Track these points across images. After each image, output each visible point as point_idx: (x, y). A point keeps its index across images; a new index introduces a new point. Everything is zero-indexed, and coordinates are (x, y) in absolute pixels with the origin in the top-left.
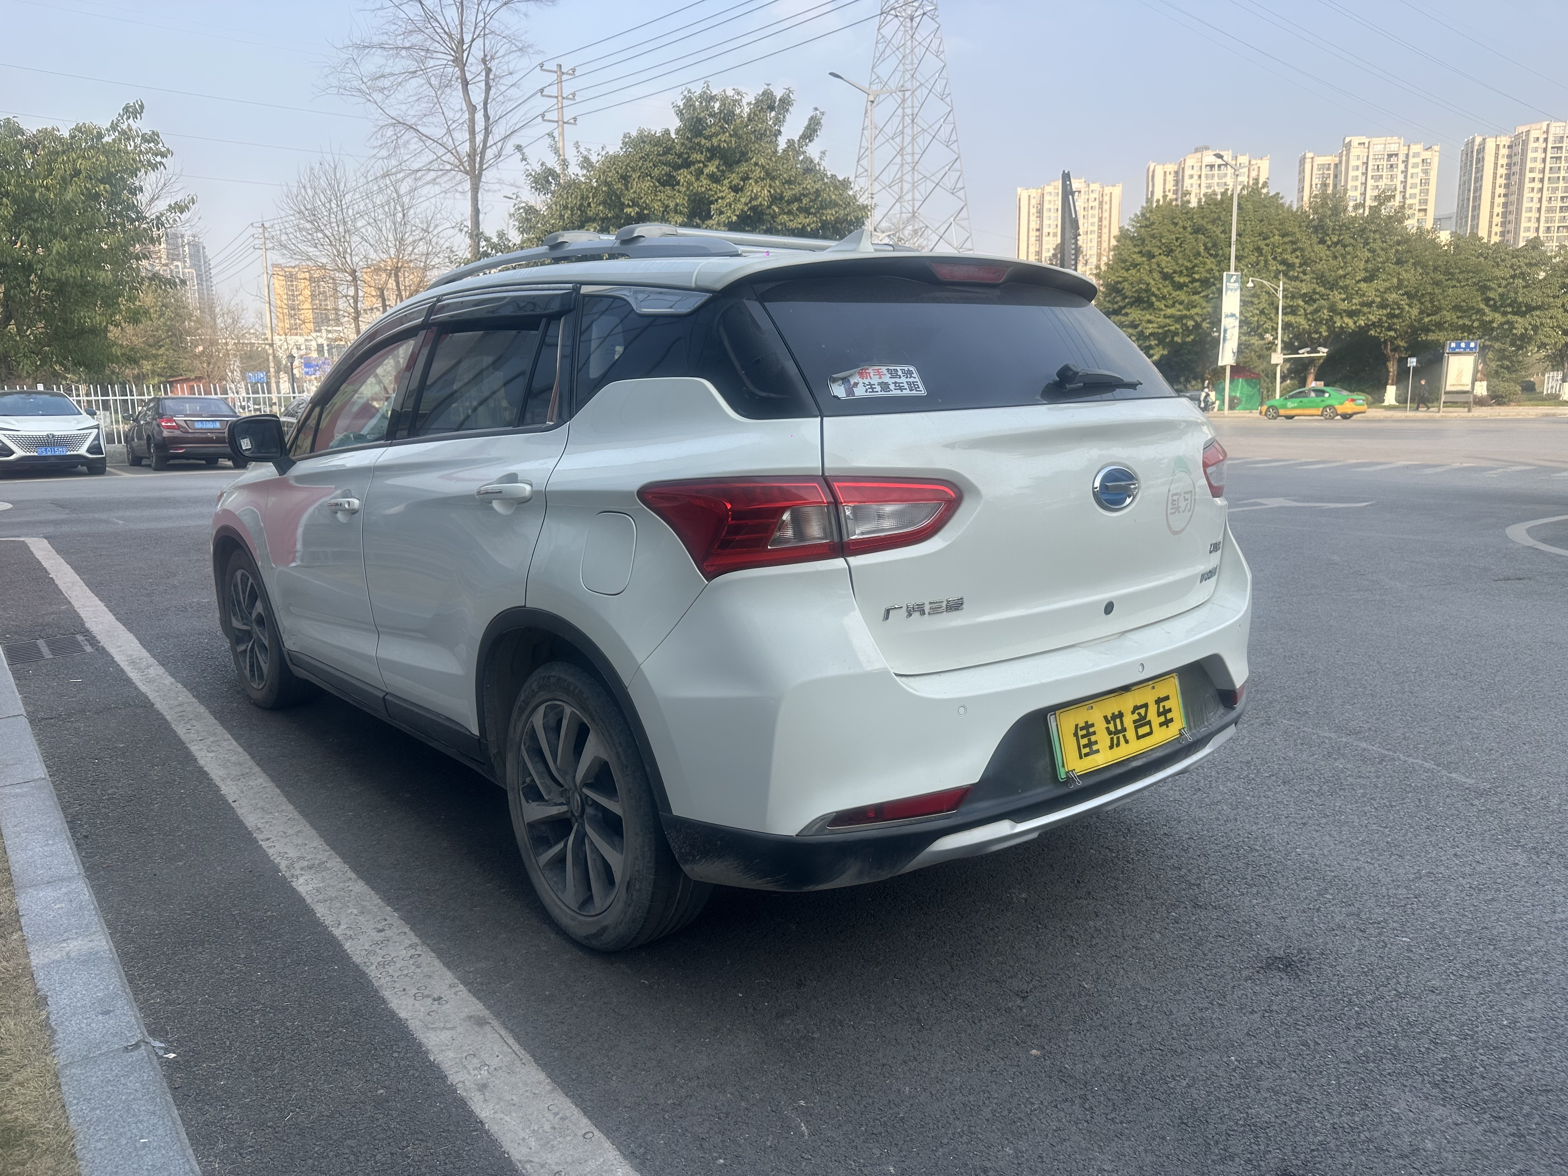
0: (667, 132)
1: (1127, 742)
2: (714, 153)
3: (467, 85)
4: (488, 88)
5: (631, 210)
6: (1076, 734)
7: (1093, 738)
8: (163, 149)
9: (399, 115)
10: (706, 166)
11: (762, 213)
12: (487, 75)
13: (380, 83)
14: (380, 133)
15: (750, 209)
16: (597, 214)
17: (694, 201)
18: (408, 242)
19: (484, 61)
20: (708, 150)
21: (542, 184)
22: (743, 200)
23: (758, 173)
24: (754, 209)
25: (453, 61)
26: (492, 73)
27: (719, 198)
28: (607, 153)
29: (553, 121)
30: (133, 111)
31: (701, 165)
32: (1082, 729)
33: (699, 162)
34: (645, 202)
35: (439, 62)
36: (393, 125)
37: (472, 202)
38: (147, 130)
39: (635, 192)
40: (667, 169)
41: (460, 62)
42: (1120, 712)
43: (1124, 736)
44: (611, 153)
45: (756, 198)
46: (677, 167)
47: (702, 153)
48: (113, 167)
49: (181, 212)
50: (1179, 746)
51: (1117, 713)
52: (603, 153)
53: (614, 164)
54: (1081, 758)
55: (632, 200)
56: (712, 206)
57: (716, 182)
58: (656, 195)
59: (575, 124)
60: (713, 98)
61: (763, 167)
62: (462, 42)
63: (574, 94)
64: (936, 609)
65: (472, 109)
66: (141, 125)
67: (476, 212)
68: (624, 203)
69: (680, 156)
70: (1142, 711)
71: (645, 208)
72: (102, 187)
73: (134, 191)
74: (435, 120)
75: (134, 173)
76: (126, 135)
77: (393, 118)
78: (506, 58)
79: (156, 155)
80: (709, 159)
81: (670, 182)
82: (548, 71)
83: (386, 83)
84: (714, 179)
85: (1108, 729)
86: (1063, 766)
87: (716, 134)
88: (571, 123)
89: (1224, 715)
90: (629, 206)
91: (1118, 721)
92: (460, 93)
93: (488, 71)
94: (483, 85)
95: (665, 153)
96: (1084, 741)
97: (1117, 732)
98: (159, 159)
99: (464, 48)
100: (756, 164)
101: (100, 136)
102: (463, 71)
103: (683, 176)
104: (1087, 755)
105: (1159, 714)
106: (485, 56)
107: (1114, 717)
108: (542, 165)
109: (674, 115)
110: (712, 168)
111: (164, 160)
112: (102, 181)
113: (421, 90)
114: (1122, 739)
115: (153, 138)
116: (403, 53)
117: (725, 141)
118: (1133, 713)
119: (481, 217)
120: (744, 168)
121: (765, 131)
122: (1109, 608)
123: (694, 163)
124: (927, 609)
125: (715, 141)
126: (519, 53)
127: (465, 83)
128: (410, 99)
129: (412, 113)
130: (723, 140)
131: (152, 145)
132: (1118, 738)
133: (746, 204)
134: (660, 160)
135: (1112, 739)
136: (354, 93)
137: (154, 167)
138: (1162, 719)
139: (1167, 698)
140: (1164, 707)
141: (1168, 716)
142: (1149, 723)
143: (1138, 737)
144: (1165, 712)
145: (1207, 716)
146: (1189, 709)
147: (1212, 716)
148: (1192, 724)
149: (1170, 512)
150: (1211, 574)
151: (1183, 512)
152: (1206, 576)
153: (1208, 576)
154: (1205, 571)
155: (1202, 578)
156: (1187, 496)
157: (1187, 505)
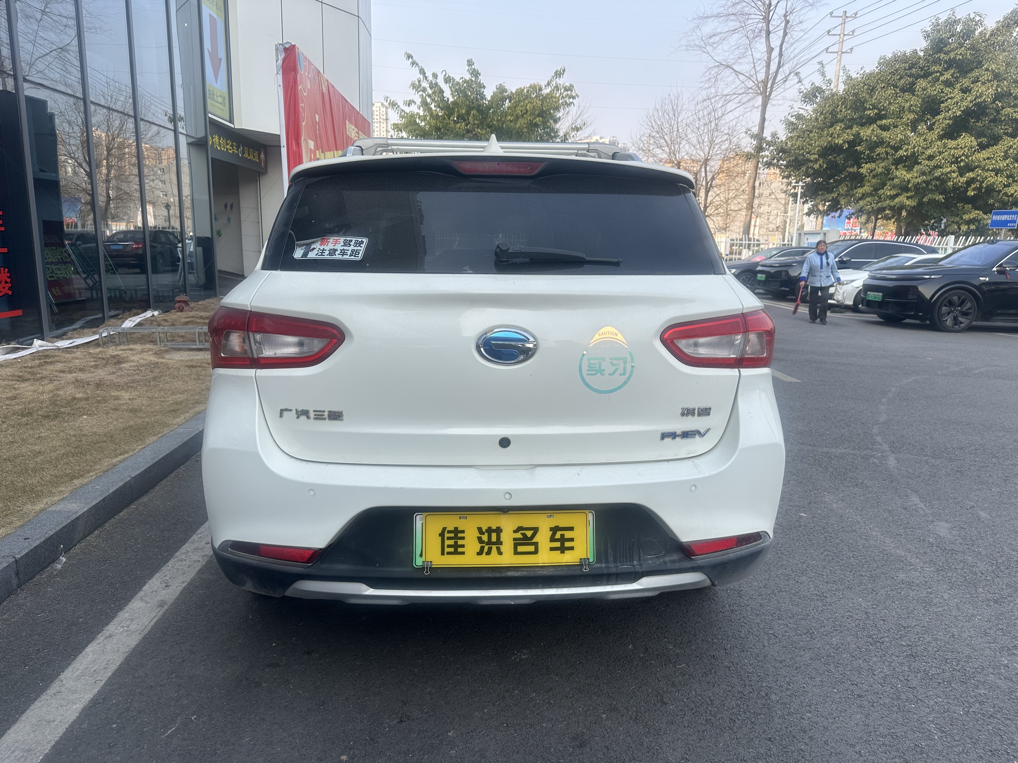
0: (915, 52)
1: (501, 553)
2: (950, 64)
3: (769, 35)
4: (785, 34)
5: (871, 112)
6: (442, 535)
7: (460, 542)
8: (574, 94)
9: (723, 60)
10: (942, 75)
11: (986, 107)
12: (786, 26)
13: (712, 41)
14: (708, 72)
15: (974, 105)
16: (845, 117)
17: (928, 102)
18: (717, 142)
19: (785, 16)
20: (946, 62)
21: (809, 98)
22: (969, 99)
23: (987, 76)
24: (978, 105)
25: (763, 19)
26: (790, 23)
27: (949, 98)
28: (865, 71)
29: (834, 52)
30: (559, 74)
31: (938, 74)
32: (449, 532)
33: (937, 72)
34: (883, 105)
35: (755, 21)
36: (718, 66)
37: (761, 114)
38: (568, 84)
39: (876, 99)
40: (910, 80)
41: (767, 19)
42: (498, 528)
43: (499, 548)
44: (867, 72)
45: (981, 96)
46: (918, 77)
47: (940, 65)
48: (545, 107)
49: (577, 131)
50: (578, 572)
51: (494, 528)
52: (862, 72)
53: (869, 79)
54: (443, 554)
55: (873, 105)
56: (942, 105)
57: (949, 87)
58: (895, 100)
59: (851, 52)
60: (957, 22)
61: (993, 71)
62: (770, 4)
63: (853, 31)
64: (319, 416)
65: (770, 50)
66: (563, 81)
67: (763, 120)
68: (866, 107)
69: (922, 69)
70: (529, 533)
71: (883, 110)
72: (538, 119)
73: (556, 121)
74: (747, 60)
75: (557, 109)
76: (557, 88)
77: (717, 62)
78: (802, 12)
79: (570, 98)
80: (946, 70)
81: (910, 89)
82: (835, 17)
83: (717, 38)
84: (948, 84)
85: (480, 538)
86: (421, 555)
87: (953, 50)
88: (848, 53)
89: (680, 561)
90: (869, 109)
91: (494, 535)
92: (763, 40)
93: (788, 22)
94: (781, 33)
95: (910, 68)
96: (450, 542)
97: (490, 543)
98: (571, 100)
99: (771, 9)
100: (987, 70)
101: (540, 89)
102: (768, 26)
103: (922, 83)
104: (449, 553)
105: (553, 539)
106: (786, 12)
107: (490, 531)
108: (812, 85)
109: (922, 38)
110: (947, 76)
111: (574, 101)
112: (539, 116)
113: (741, 41)
114: (495, 550)
115: (570, 88)
116: (732, 17)
117: (960, 54)
118: (515, 531)
119: (766, 124)
120: (975, 73)
121: (1004, 42)
122: (505, 442)
123: (932, 73)
124: (312, 415)
125: (952, 55)
126: (810, 7)
127: (768, 33)
128: (732, 48)
129: (731, 57)
130: (958, 54)
131: (569, 92)
132: (490, 548)
133: (971, 102)
134: (906, 74)
135: (483, 547)
136: (696, 48)
137: (569, 105)
138: (558, 544)
139: (571, 529)
140: (562, 536)
141: (567, 544)
142: (536, 544)
143: (516, 553)
144: (563, 540)
145: (640, 557)
146: (609, 545)
147: (651, 559)
148: (611, 559)
149: (585, 372)
150: (686, 435)
151: (610, 374)
152: (673, 435)
153: (679, 436)
154: (671, 431)
155: (664, 436)
156: (615, 362)
157: (616, 370)
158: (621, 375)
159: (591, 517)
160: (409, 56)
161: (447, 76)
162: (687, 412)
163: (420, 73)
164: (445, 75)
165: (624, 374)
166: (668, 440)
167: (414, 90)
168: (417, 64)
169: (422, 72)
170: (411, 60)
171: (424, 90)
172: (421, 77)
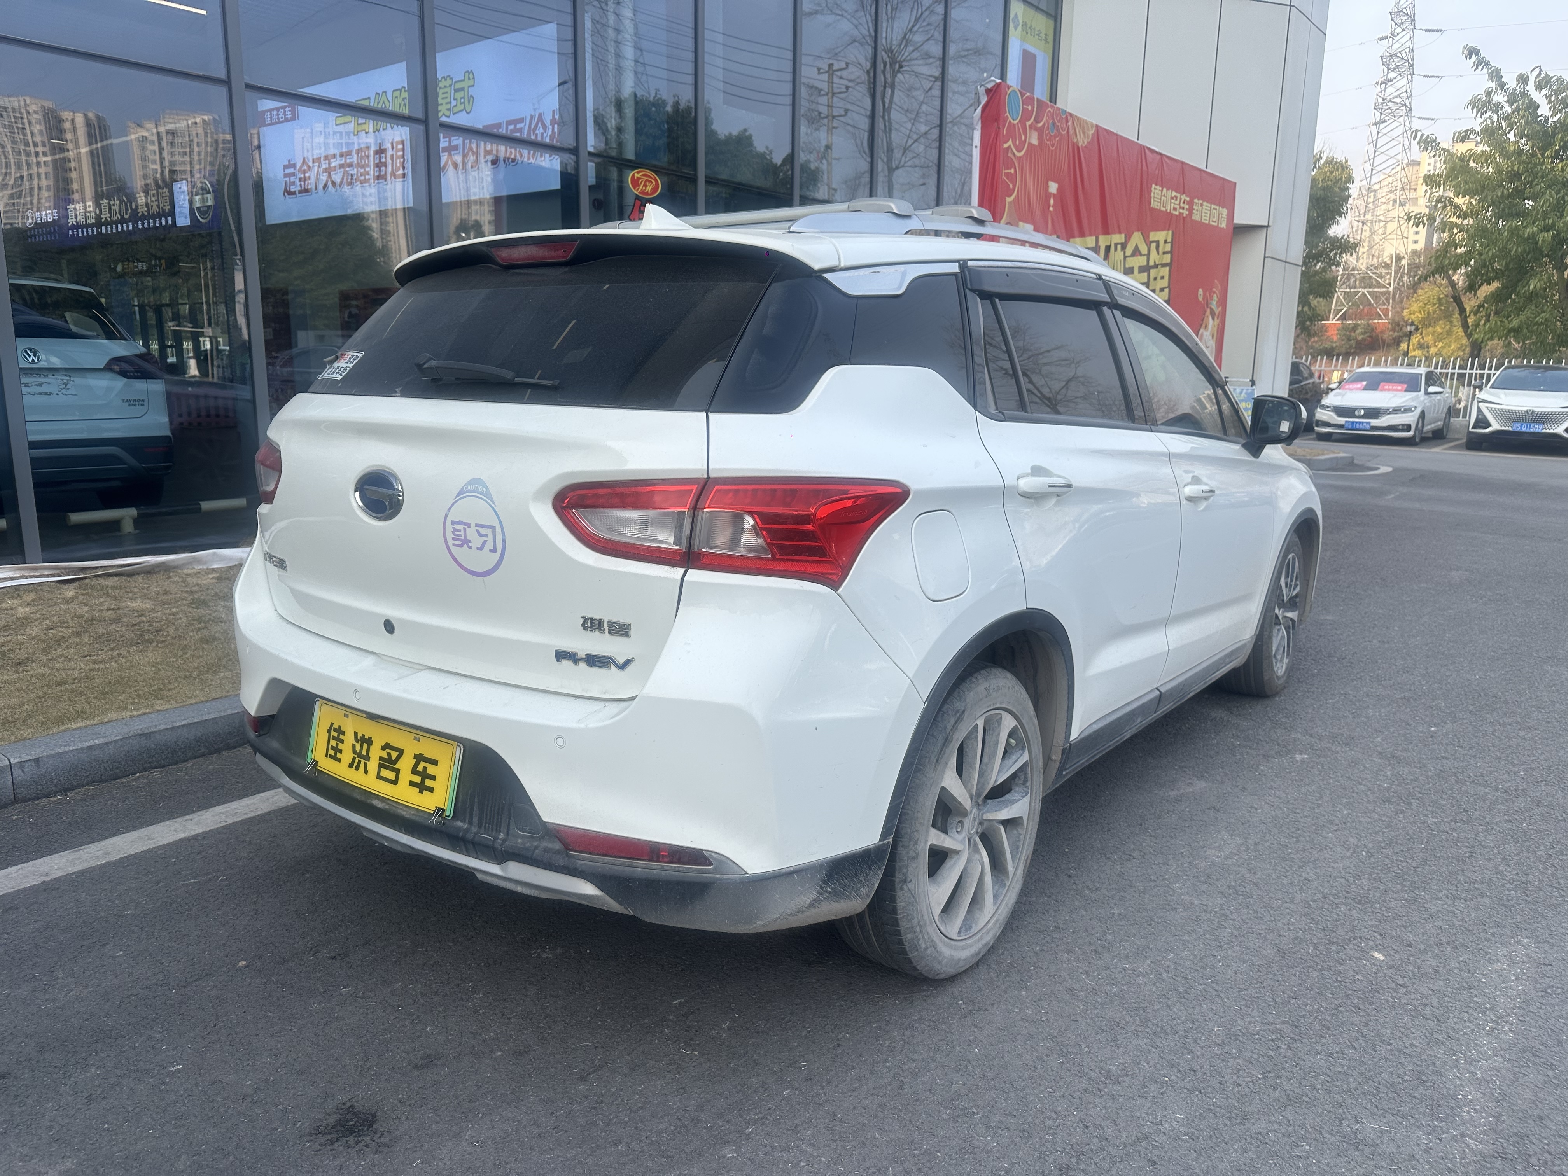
1: (366, 772)
6: (329, 731)
7: (341, 746)
32: (335, 730)
42: (370, 738)
43: (366, 765)
51: (367, 737)
54: (327, 755)
64: (276, 563)
70: (394, 755)
85: (354, 746)
86: (312, 751)
91: (365, 745)
96: (333, 743)
97: (360, 756)
104: (331, 757)
105: (414, 771)
107: (363, 740)
114: (362, 765)
118: (383, 748)
122: (389, 626)
132: (359, 762)
135: (354, 759)
138: (417, 779)
139: (435, 763)
140: (425, 769)
141: (428, 783)
142: (397, 772)
143: (379, 777)
144: (425, 775)
145: (508, 829)
146: (476, 800)
147: (522, 837)
148: (475, 820)
149: (451, 542)
150: (593, 661)
151: (478, 549)
152: (573, 657)
153: (582, 660)
154: (571, 650)
155: (561, 655)
156: (482, 531)
157: (485, 542)
158: (491, 551)
159: (458, 753)
160: (1472, 52)
161: (1542, 76)
162: (592, 624)
163: (1491, 78)
164: (1540, 74)
165: (494, 551)
166: (567, 664)
167: (1475, 110)
168: (1487, 64)
169: (1496, 75)
170: (1474, 58)
171: (1498, 107)
172: (1493, 85)
